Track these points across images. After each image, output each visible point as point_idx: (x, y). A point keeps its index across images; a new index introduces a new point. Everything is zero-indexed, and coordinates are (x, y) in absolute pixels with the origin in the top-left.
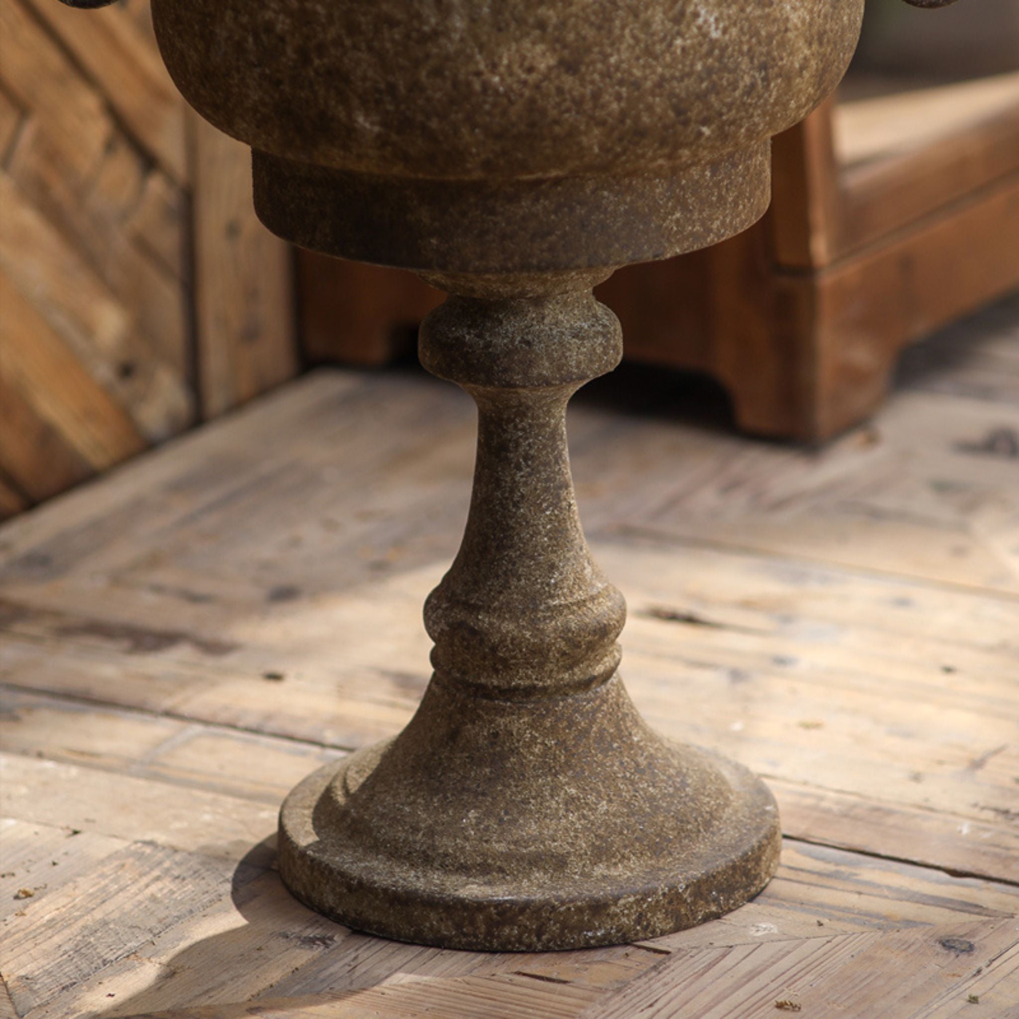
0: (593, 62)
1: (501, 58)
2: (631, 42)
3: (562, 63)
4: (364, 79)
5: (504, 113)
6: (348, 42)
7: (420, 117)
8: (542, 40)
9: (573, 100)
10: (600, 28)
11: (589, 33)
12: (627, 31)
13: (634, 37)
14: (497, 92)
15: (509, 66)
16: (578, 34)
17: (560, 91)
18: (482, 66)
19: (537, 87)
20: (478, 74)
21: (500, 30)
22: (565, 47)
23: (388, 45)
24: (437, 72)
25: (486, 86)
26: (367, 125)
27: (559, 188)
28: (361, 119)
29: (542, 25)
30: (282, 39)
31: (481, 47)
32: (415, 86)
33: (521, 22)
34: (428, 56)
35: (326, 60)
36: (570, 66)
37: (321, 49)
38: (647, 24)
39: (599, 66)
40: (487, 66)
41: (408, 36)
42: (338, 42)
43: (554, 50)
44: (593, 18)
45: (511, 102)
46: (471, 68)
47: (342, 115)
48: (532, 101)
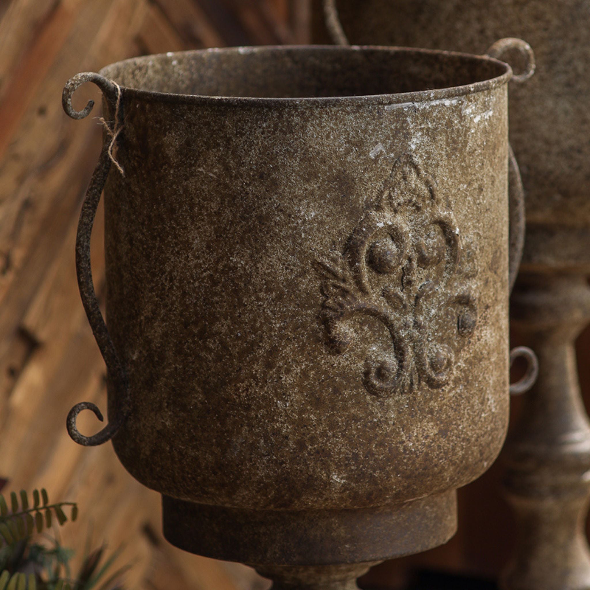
0: (453, 430)
1: (413, 432)
2: (467, 417)
3: (440, 431)
4: (339, 453)
5: (413, 464)
6: (330, 434)
7: (370, 471)
8: (432, 419)
9: (445, 453)
10: (455, 410)
11: (451, 413)
12: (466, 411)
13: (468, 414)
14: (411, 451)
15: (417, 436)
16: (447, 415)
17: (439, 447)
18: (404, 438)
19: (429, 446)
20: (403, 442)
21: (413, 416)
22: (441, 423)
23: (354, 432)
24: (381, 444)
25: (405, 449)
26: (338, 480)
27: (410, 507)
28: (335, 477)
29: (431, 412)
30: (286, 438)
31: (403, 427)
32: (369, 454)
33: (422, 410)
34: (376, 435)
35: (316, 446)
36: (443, 433)
37: (313, 440)
38: (473, 406)
39: (455, 431)
40: (406, 438)
41: (365, 426)
42: (324, 434)
43: (437, 425)
44: (453, 405)
45: (417, 457)
46: (399, 439)
47: (324, 477)
48: (427, 454)
